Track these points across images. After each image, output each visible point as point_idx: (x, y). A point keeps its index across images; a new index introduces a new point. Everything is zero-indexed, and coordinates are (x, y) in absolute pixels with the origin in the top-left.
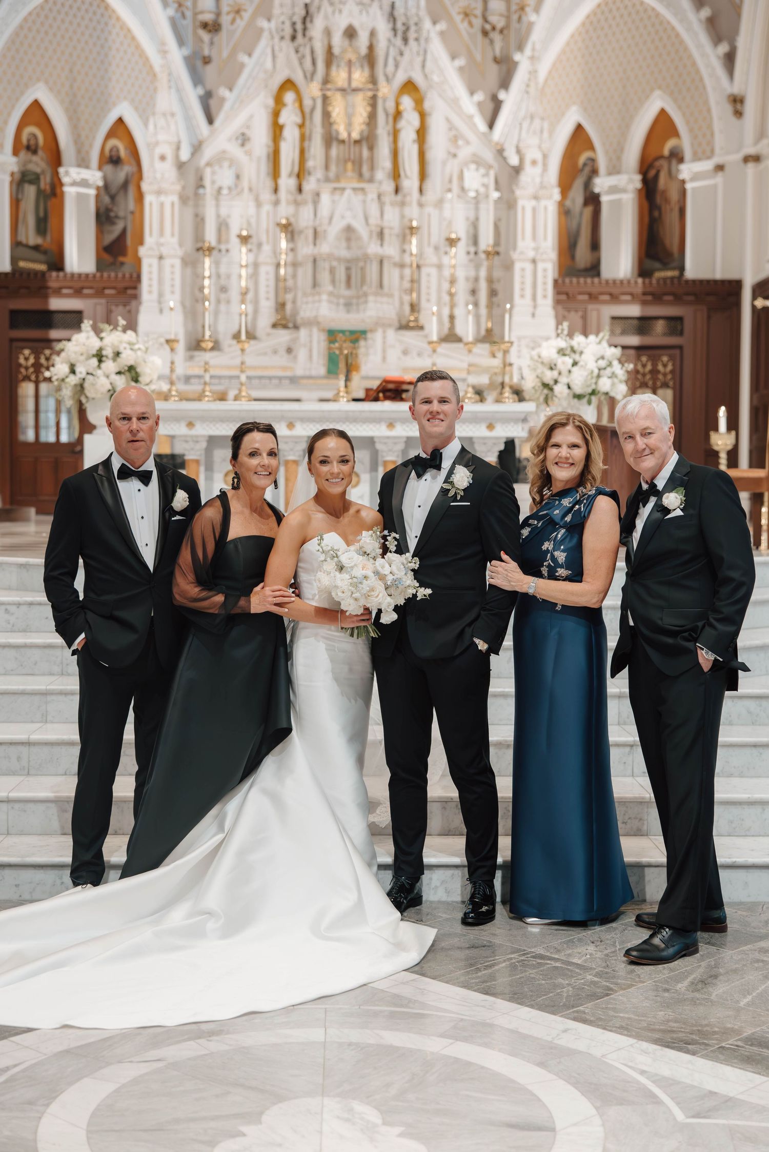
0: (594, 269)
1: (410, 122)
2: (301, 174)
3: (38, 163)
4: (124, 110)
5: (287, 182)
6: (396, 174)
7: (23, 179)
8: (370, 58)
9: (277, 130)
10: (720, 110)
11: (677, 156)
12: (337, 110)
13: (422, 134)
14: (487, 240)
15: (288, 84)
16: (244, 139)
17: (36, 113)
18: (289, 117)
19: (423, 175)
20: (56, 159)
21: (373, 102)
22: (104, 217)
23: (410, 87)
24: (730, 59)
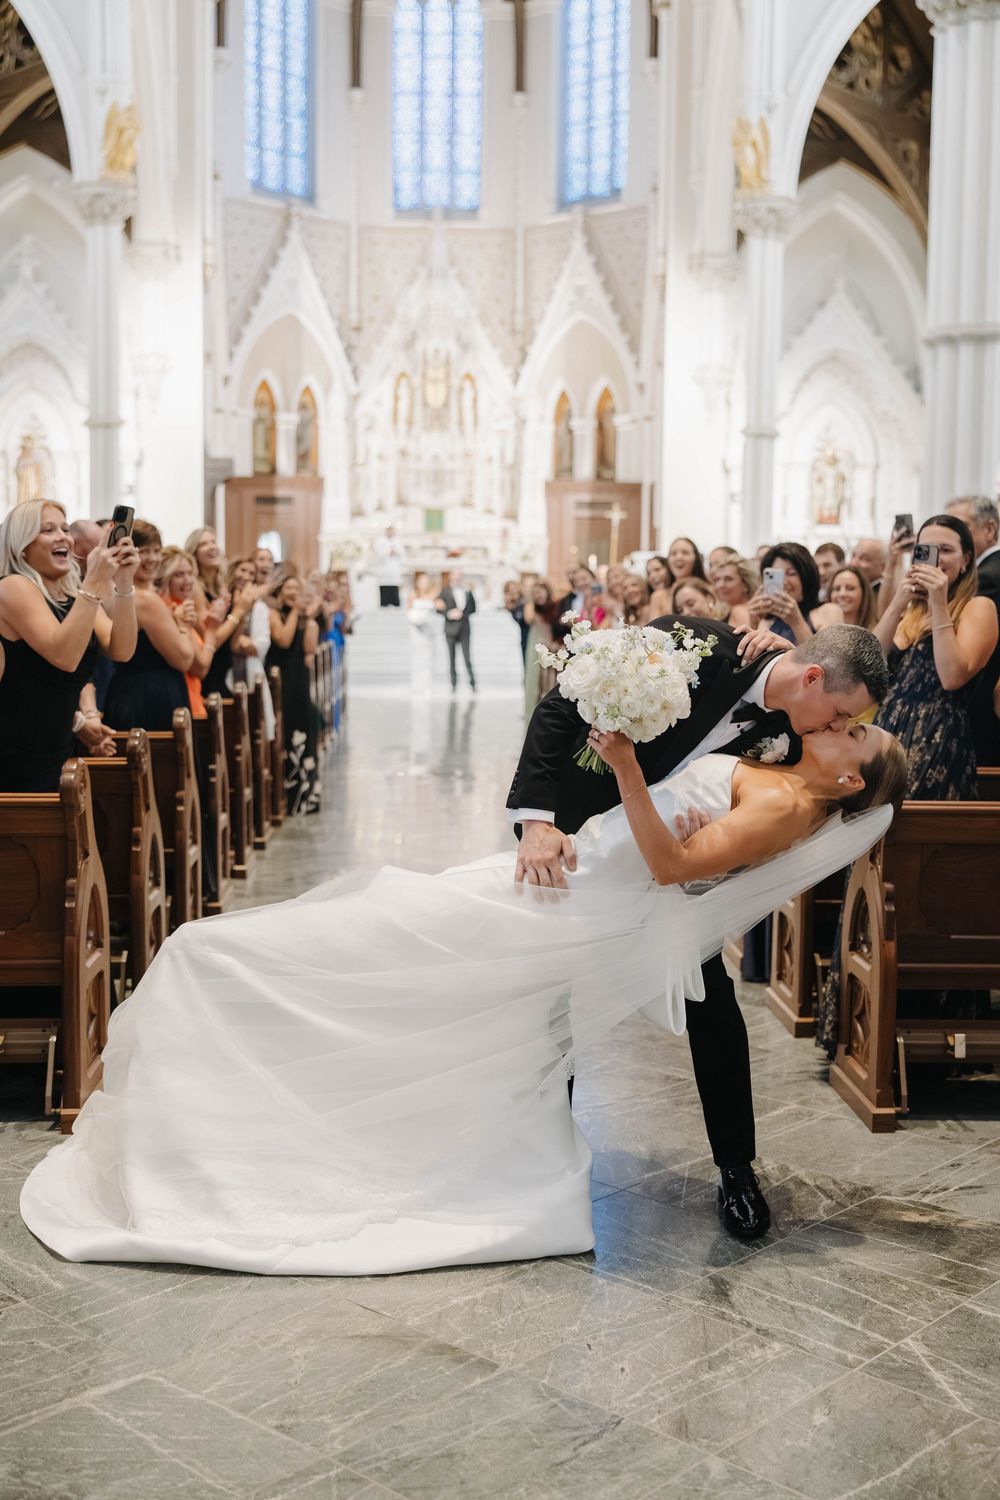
0: (570, 470)
1: (468, 395)
2: (410, 423)
3: (265, 412)
4: (311, 380)
5: (402, 426)
6: (461, 423)
7: (258, 421)
8: (448, 362)
9: (396, 398)
10: (633, 391)
11: (613, 411)
12: (430, 390)
13: (475, 401)
14: (510, 458)
15: (403, 375)
16: (378, 403)
17: (264, 386)
18: (403, 392)
19: (476, 422)
20: (273, 408)
21: (448, 387)
22: (299, 439)
23: (468, 376)
24: (637, 364)
